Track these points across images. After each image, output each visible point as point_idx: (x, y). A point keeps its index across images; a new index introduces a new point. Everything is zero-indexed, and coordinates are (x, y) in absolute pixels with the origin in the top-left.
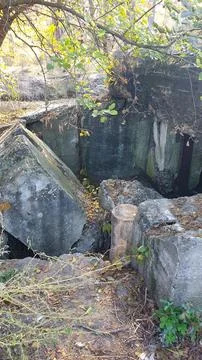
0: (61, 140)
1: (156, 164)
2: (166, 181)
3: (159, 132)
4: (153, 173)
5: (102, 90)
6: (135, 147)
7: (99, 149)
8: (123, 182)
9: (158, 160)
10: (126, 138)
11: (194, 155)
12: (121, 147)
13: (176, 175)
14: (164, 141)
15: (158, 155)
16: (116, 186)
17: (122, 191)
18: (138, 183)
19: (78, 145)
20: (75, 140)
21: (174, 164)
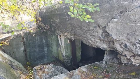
0: (15, 50)
1: (62, 54)
2: (67, 61)
3: (61, 40)
4: (61, 58)
5: (33, 26)
6: (52, 48)
7: (35, 51)
8: (45, 66)
9: (62, 52)
10: (47, 44)
11: (76, 48)
12: (46, 49)
13: (71, 57)
14: (63, 44)
15: (62, 50)
16: (41, 69)
17: (44, 71)
18: (53, 65)
19: (25, 51)
20: (22, 49)
21: (69, 53)
